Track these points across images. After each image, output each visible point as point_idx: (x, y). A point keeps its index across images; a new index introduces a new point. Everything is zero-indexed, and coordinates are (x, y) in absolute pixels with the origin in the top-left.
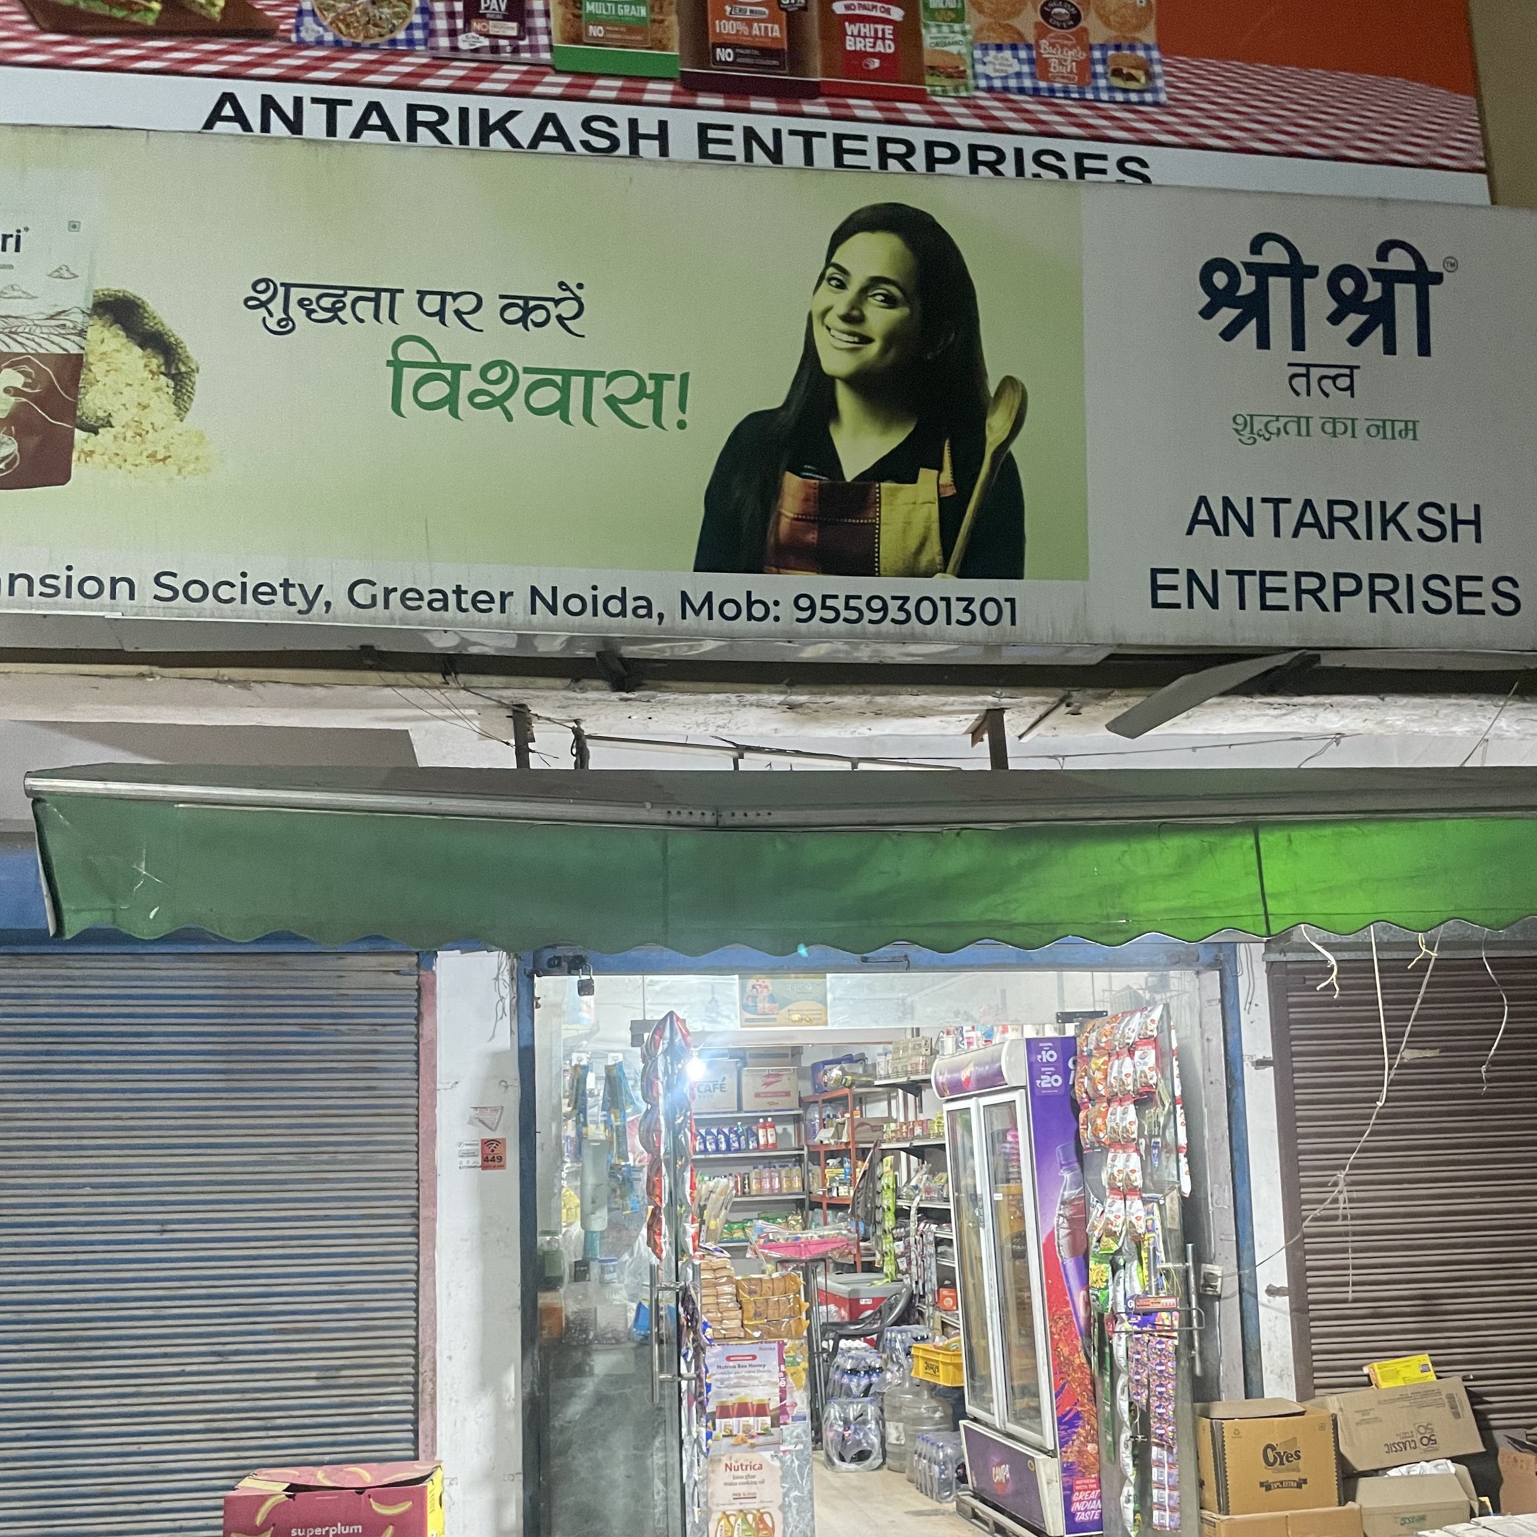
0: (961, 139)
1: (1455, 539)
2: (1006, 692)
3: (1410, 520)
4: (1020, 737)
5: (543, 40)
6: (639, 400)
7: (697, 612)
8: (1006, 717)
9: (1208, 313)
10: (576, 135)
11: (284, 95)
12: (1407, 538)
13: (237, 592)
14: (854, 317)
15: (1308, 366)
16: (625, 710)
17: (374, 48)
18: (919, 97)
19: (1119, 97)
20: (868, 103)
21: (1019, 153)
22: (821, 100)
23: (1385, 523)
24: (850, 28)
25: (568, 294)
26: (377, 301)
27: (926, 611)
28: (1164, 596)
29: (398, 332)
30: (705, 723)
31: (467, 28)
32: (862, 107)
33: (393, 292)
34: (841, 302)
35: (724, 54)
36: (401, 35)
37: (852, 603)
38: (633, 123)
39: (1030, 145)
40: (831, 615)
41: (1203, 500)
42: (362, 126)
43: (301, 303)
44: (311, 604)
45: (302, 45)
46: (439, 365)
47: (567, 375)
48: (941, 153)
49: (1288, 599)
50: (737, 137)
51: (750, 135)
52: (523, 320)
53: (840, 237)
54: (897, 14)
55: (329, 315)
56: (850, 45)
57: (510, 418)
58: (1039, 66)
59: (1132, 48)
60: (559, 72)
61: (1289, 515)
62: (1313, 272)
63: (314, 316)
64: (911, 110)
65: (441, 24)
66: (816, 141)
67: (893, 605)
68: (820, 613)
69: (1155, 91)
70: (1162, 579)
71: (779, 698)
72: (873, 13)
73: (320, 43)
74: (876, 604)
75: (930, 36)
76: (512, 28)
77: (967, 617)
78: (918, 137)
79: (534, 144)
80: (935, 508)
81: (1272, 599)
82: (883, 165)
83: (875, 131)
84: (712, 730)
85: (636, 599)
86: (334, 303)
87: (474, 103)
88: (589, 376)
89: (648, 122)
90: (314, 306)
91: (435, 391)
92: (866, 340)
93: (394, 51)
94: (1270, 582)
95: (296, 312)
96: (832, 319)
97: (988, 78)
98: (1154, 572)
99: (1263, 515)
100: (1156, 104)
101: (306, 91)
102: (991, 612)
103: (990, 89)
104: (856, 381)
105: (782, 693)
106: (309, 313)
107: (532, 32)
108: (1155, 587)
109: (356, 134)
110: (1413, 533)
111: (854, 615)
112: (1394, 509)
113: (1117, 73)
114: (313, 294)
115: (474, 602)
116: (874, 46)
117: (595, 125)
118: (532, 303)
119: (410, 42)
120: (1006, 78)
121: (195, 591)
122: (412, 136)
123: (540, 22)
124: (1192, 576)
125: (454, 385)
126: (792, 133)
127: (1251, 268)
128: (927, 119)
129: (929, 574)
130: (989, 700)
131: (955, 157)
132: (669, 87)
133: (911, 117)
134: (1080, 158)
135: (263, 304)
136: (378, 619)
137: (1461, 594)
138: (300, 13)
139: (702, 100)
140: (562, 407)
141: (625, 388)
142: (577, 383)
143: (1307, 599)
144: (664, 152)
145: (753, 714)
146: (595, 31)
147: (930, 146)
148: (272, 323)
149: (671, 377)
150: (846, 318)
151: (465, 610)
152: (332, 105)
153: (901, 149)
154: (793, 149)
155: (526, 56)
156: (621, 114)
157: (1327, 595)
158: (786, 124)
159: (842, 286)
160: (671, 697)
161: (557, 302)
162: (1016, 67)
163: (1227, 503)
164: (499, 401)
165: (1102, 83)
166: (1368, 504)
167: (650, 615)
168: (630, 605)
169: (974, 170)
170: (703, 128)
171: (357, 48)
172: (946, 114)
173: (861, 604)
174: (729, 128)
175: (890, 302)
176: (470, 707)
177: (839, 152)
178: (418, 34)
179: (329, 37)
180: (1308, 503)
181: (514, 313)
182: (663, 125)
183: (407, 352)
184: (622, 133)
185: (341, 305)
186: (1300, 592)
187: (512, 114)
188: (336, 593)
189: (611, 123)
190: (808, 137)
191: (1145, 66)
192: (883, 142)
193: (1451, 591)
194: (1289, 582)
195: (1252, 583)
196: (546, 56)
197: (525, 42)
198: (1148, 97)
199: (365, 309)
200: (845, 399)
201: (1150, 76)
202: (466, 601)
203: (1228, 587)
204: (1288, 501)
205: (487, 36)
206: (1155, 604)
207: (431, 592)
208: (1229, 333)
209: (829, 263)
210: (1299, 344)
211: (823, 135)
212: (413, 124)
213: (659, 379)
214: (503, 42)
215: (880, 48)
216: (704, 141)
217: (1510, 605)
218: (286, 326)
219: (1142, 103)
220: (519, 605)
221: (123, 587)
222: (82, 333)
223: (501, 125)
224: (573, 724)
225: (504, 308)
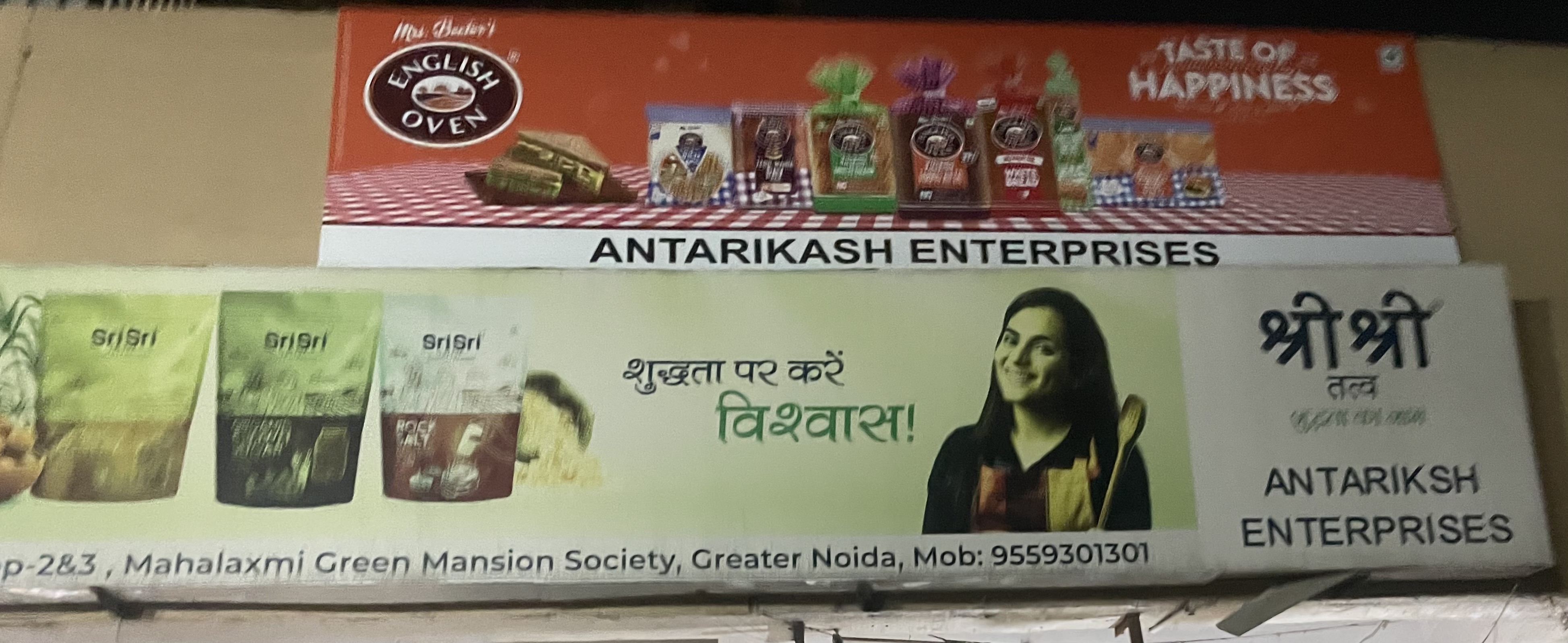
0: (1088, 239)
1: (1459, 491)
2: (1141, 602)
3: (1423, 478)
4: (1150, 629)
5: (807, 193)
6: (881, 424)
7: (926, 561)
8: (1141, 617)
9: (1268, 346)
10: (831, 252)
11: (642, 237)
12: (1424, 491)
13: (620, 561)
14: (1023, 362)
15: (1342, 379)
16: (870, 622)
17: (698, 205)
18: (1058, 214)
19: (1193, 204)
20: (1023, 219)
21: (1126, 245)
22: (991, 220)
23: (1407, 482)
24: (1008, 173)
25: (832, 359)
26: (709, 370)
27: (1085, 554)
28: (1252, 538)
29: (723, 388)
30: (925, 628)
31: (758, 189)
32: (1019, 222)
33: (719, 364)
34: (1015, 353)
35: (925, 195)
36: (716, 196)
37: (1033, 550)
38: (868, 243)
39: (1134, 239)
40: (1018, 559)
41: (1274, 472)
42: (692, 255)
43: (660, 373)
44: (668, 567)
45: (653, 205)
46: (749, 408)
47: (834, 410)
48: (1074, 248)
49: (1343, 536)
50: (937, 247)
51: (945, 245)
52: (804, 376)
53: (1012, 311)
54: (1038, 161)
55: (677, 380)
56: (1009, 183)
57: (796, 440)
58: (1136, 188)
59: (1200, 171)
60: (819, 214)
61: (1338, 479)
62: (1339, 315)
63: (669, 381)
64: (1050, 221)
65: (742, 187)
66: (989, 246)
67: (1061, 552)
68: (1010, 558)
69: (1216, 198)
70: (1251, 526)
71: (980, 611)
72: (1022, 162)
73: (664, 204)
74: (1049, 551)
75: (1063, 173)
76: (787, 187)
77: (1113, 557)
78: (1058, 239)
79: (804, 260)
80: (1086, 485)
81: (1330, 537)
82: (1035, 261)
83: (1028, 237)
84: (929, 631)
85: (884, 554)
86: (681, 373)
87: (765, 237)
88: (848, 411)
89: (878, 242)
90: (668, 375)
91: (748, 425)
92: (1032, 377)
93: (712, 207)
94: (1328, 525)
95: (656, 378)
96: (1009, 363)
97: (1102, 197)
98: (1245, 522)
99: (1319, 479)
100: (1218, 206)
101: (657, 235)
102: (1130, 553)
103: (1105, 205)
104: (1029, 403)
105: (982, 608)
106: (666, 379)
107: (801, 188)
108: (1247, 533)
109: (689, 259)
110: (1428, 487)
111: (1034, 559)
112: (1412, 473)
113: (1190, 188)
114: (668, 367)
115: (776, 560)
116: (1024, 182)
117: (843, 245)
118: (810, 366)
119: (722, 200)
120: (1113, 197)
121: (593, 562)
122: (725, 260)
123: (805, 182)
124: (1272, 524)
125: (760, 420)
126: (973, 242)
127: (1295, 316)
128: (1064, 227)
129: (1085, 528)
130: (1129, 608)
131: (1083, 250)
132: (891, 218)
133: (1051, 226)
134: (1168, 245)
135: (637, 375)
136: (711, 575)
137: (1469, 529)
138: (650, 186)
139: (913, 225)
140: (831, 431)
141: (872, 417)
142: (840, 417)
143: (1356, 536)
144: (889, 259)
145: (959, 621)
146: (841, 185)
147: (1066, 244)
148: (642, 388)
149: (902, 408)
150: (1018, 363)
151: (770, 567)
152: (673, 243)
153: (1046, 248)
154: (974, 251)
155: (797, 204)
156: (860, 237)
157: (1370, 533)
158: (969, 236)
159: (1015, 343)
160: (904, 613)
161: (826, 364)
162: (1120, 190)
163: (1292, 474)
164: (790, 429)
165: (1180, 196)
166: (1394, 470)
167: (893, 564)
168: (880, 558)
169: (1097, 261)
170: (914, 243)
171: (688, 205)
172: (1077, 223)
173: (1039, 551)
174: (931, 241)
175: (1047, 351)
176: (764, 624)
177: (1005, 252)
178: (727, 194)
179: (670, 199)
180: (1350, 471)
181: (798, 373)
182: (888, 243)
183: (730, 401)
184: (861, 249)
185: (685, 373)
186: (1350, 532)
187: (788, 242)
188: (684, 559)
189: (854, 243)
190: (984, 244)
191: (1210, 181)
192: (1034, 244)
193: (1460, 526)
194: (1341, 525)
195: (1315, 526)
196: (809, 204)
197: (796, 196)
198: (1213, 202)
199: (702, 375)
200: (1020, 416)
201: (1213, 189)
202: (770, 560)
203: (1298, 530)
204: (1335, 469)
205: (771, 193)
206: (1247, 544)
207: (747, 556)
208: (1284, 358)
209: (1005, 329)
210: (1333, 362)
211: (993, 242)
212: (725, 252)
213: (895, 410)
214: (781, 197)
215: (1028, 184)
216: (915, 252)
217: (1504, 535)
218: (651, 388)
219: (1210, 207)
220: (805, 561)
221: (545, 563)
222: (520, 399)
223: (782, 249)
224: (833, 632)
225: (791, 370)
